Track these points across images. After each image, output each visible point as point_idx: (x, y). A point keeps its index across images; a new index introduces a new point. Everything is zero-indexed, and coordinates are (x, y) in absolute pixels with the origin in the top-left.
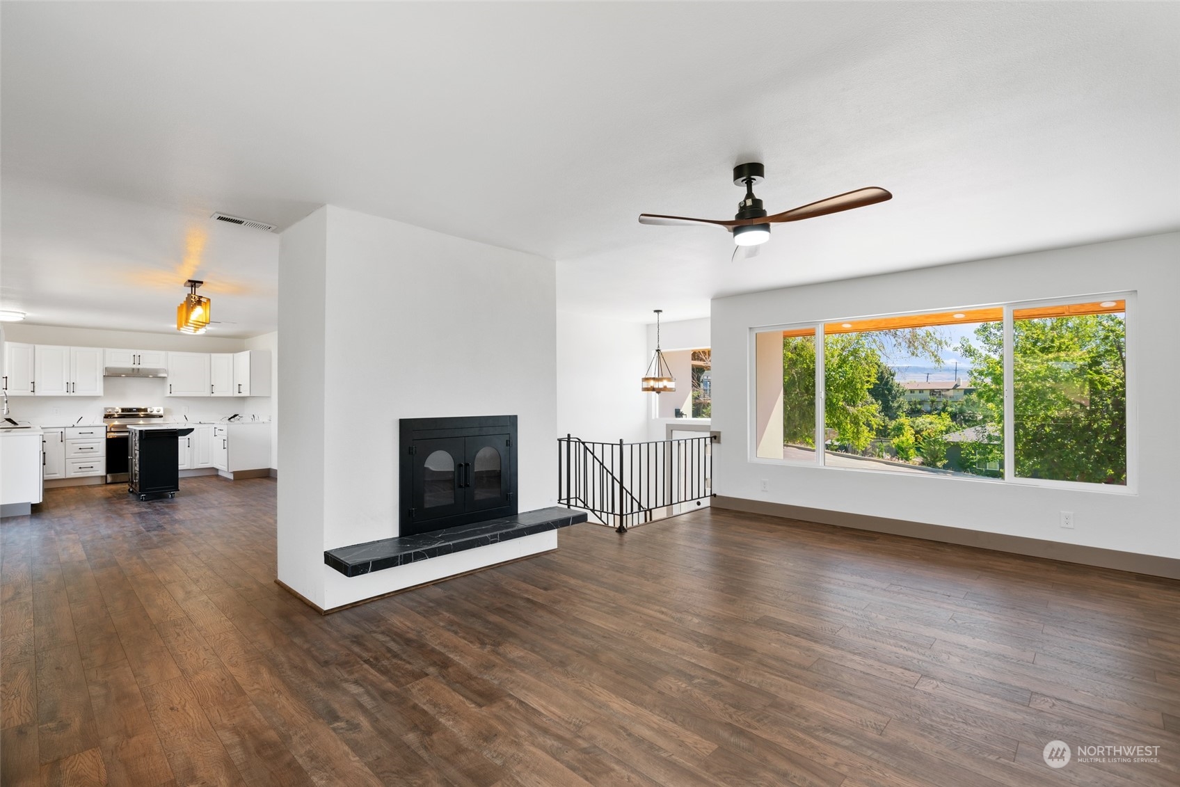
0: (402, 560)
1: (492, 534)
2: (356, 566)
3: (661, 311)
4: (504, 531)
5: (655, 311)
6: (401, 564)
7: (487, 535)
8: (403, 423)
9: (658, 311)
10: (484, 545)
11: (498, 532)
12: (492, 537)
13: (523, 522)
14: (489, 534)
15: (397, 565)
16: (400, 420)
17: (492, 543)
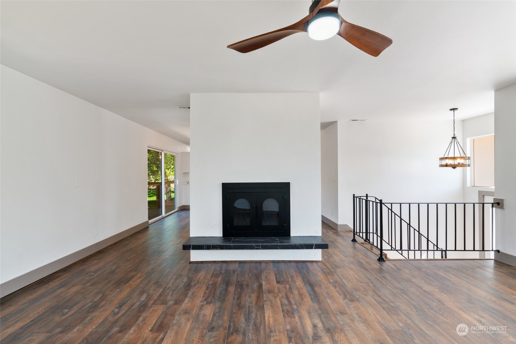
0: (206, 247)
1: (256, 244)
2: (185, 246)
3: (457, 109)
4: (264, 244)
5: (451, 110)
6: (206, 249)
7: (253, 244)
8: (224, 185)
9: (453, 109)
10: (251, 249)
11: (261, 244)
12: (256, 246)
13: (293, 242)
14: (255, 244)
15: (204, 249)
16: (222, 183)
17: (256, 249)
